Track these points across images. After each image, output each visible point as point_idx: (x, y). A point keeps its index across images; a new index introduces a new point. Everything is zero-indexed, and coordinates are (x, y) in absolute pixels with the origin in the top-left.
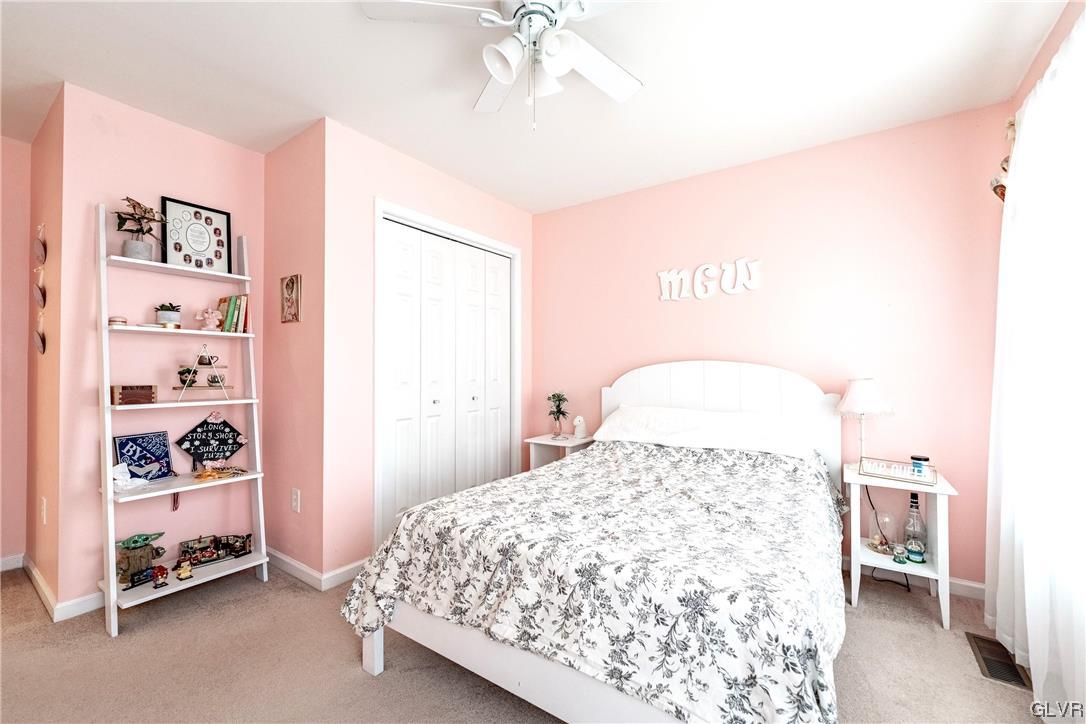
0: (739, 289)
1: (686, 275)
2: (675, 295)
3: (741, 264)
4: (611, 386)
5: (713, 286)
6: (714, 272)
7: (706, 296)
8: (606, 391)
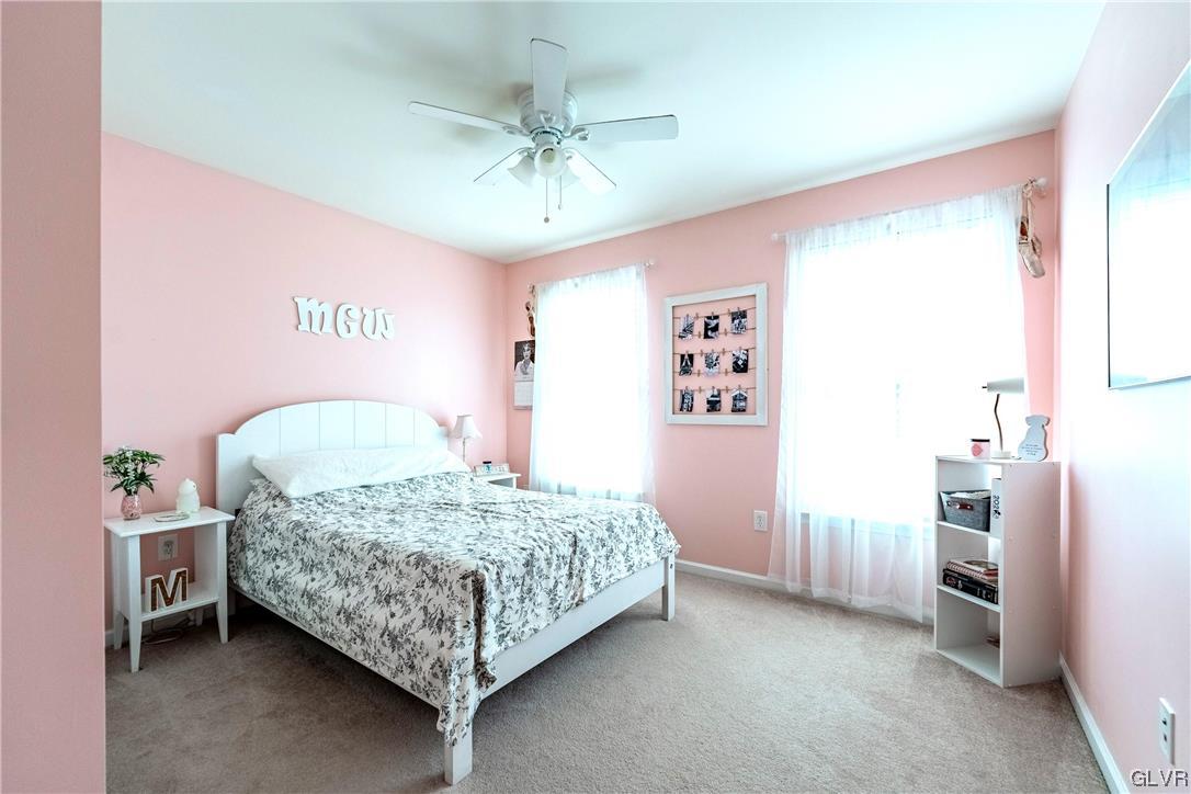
0: (378, 336)
1: (328, 309)
2: (316, 328)
3: (379, 313)
4: (233, 433)
5: (355, 327)
6: (355, 314)
7: (348, 336)
8: (225, 441)
